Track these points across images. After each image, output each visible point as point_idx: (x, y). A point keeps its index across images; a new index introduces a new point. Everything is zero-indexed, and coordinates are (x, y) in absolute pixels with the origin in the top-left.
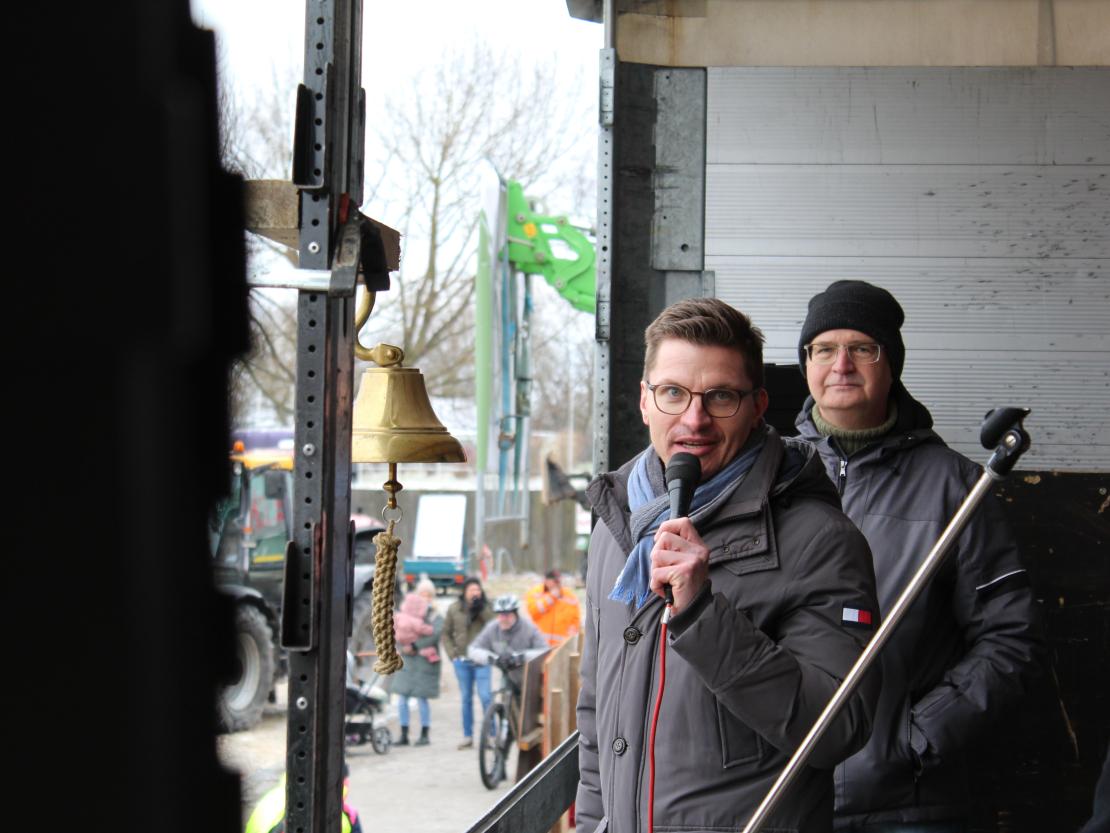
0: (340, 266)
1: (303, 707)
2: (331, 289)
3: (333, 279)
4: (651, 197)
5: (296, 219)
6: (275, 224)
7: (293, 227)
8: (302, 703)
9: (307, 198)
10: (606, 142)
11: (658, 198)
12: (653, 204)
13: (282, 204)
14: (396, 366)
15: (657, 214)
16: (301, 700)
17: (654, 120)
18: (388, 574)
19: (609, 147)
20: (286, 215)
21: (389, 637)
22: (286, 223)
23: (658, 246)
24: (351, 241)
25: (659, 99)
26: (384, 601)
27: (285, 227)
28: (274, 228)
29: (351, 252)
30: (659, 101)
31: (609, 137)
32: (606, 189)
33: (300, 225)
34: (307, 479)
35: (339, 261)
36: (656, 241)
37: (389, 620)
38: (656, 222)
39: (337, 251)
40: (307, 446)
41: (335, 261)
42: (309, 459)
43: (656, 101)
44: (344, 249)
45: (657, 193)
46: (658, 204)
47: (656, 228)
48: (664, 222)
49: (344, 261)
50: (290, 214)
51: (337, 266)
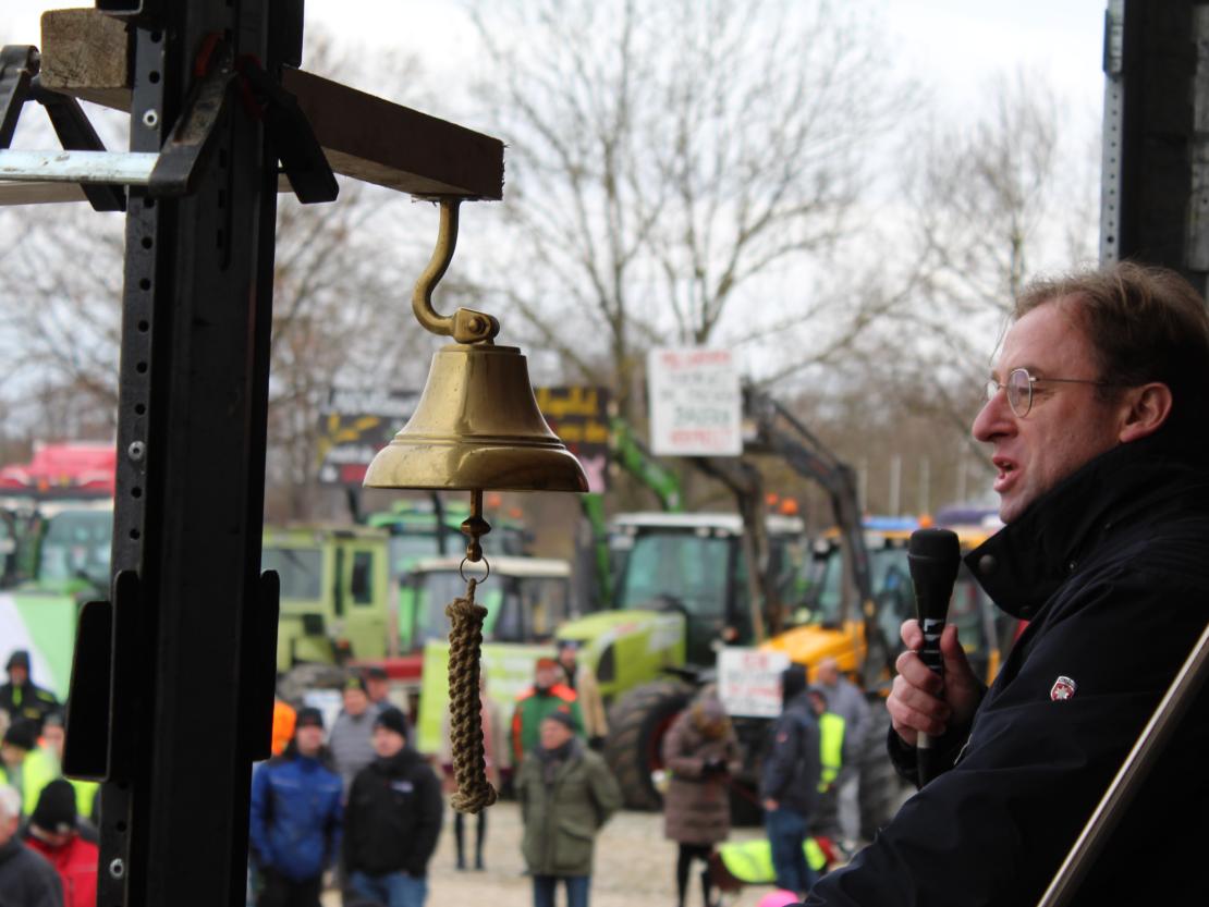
0: (176, 145)
1: (118, 875)
2: (152, 181)
3: (159, 165)
4: (1187, 174)
5: (123, 71)
6: (92, 80)
7: (118, 85)
8: (117, 869)
9: (143, 36)
10: (1115, 97)
11: (1197, 175)
12: (1189, 183)
13: (102, 50)
14: (482, 343)
15: (1194, 198)
16: (116, 862)
17: (1193, 72)
18: (469, 661)
19: (1118, 105)
20: (109, 64)
21: (476, 758)
22: (107, 78)
23: (1196, 239)
24: (208, 107)
25: (1199, 42)
26: (466, 705)
27: (107, 86)
28: (90, 88)
29: (202, 124)
30: (1200, 47)
31: (1119, 92)
32: (1113, 160)
33: (131, 81)
34: (133, 498)
35: (178, 138)
36: (1192, 233)
37: (476, 732)
38: (1194, 206)
39: (178, 122)
40: (133, 445)
41: (170, 138)
42: (135, 464)
43: (1194, 46)
44: (194, 121)
45: (1196, 168)
46: (1196, 182)
47: (1193, 216)
48: (1203, 208)
49: (189, 137)
50: (115, 63)
51: (172, 145)
